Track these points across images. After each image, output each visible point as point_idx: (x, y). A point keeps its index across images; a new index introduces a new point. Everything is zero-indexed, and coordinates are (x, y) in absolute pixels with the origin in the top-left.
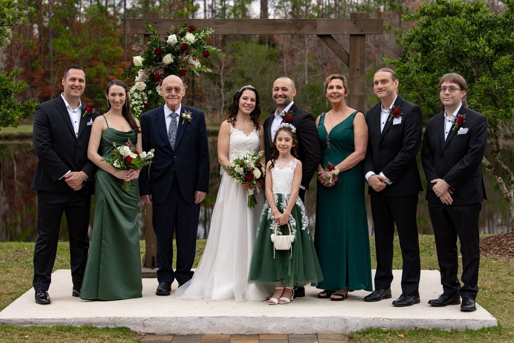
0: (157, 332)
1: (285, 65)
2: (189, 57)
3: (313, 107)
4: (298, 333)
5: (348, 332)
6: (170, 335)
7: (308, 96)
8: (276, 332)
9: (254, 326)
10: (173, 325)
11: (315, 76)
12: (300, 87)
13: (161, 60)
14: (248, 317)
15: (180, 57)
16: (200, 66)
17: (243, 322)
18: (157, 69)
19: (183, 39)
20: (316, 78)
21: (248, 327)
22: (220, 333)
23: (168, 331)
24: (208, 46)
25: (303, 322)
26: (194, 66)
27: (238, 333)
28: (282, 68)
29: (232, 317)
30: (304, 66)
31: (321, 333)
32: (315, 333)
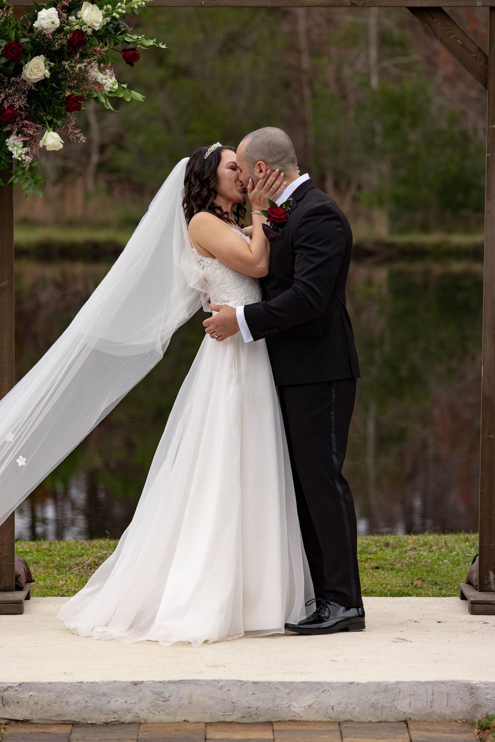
0: (35, 718)
1: (302, 26)
2: (89, 63)
3: (395, 165)
4: (363, 719)
5: (479, 716)
6: (64, 723)
7: (378, 127)
8: (312, 718)
9: (259, 704)
10: (72, 700)
11: (402, 60)
12: (352, 99)
13: (19, 70)
14: (246, 682)
15: (66, 64)
16: (116, 87)
17: (234, 693)
18: (10, 95)
19: (72, 18)
20: (408, 68)
21: (247, 705)
22: (180, 718)
23: (59, 715)
24: (135, 37)
25: (375, 693)
26: (101, 86)
27: (222, 719)
28: (294, 33)
29: (208, 683)
30: (365, 28)
31: (417, 718)
32: (402, 719)
